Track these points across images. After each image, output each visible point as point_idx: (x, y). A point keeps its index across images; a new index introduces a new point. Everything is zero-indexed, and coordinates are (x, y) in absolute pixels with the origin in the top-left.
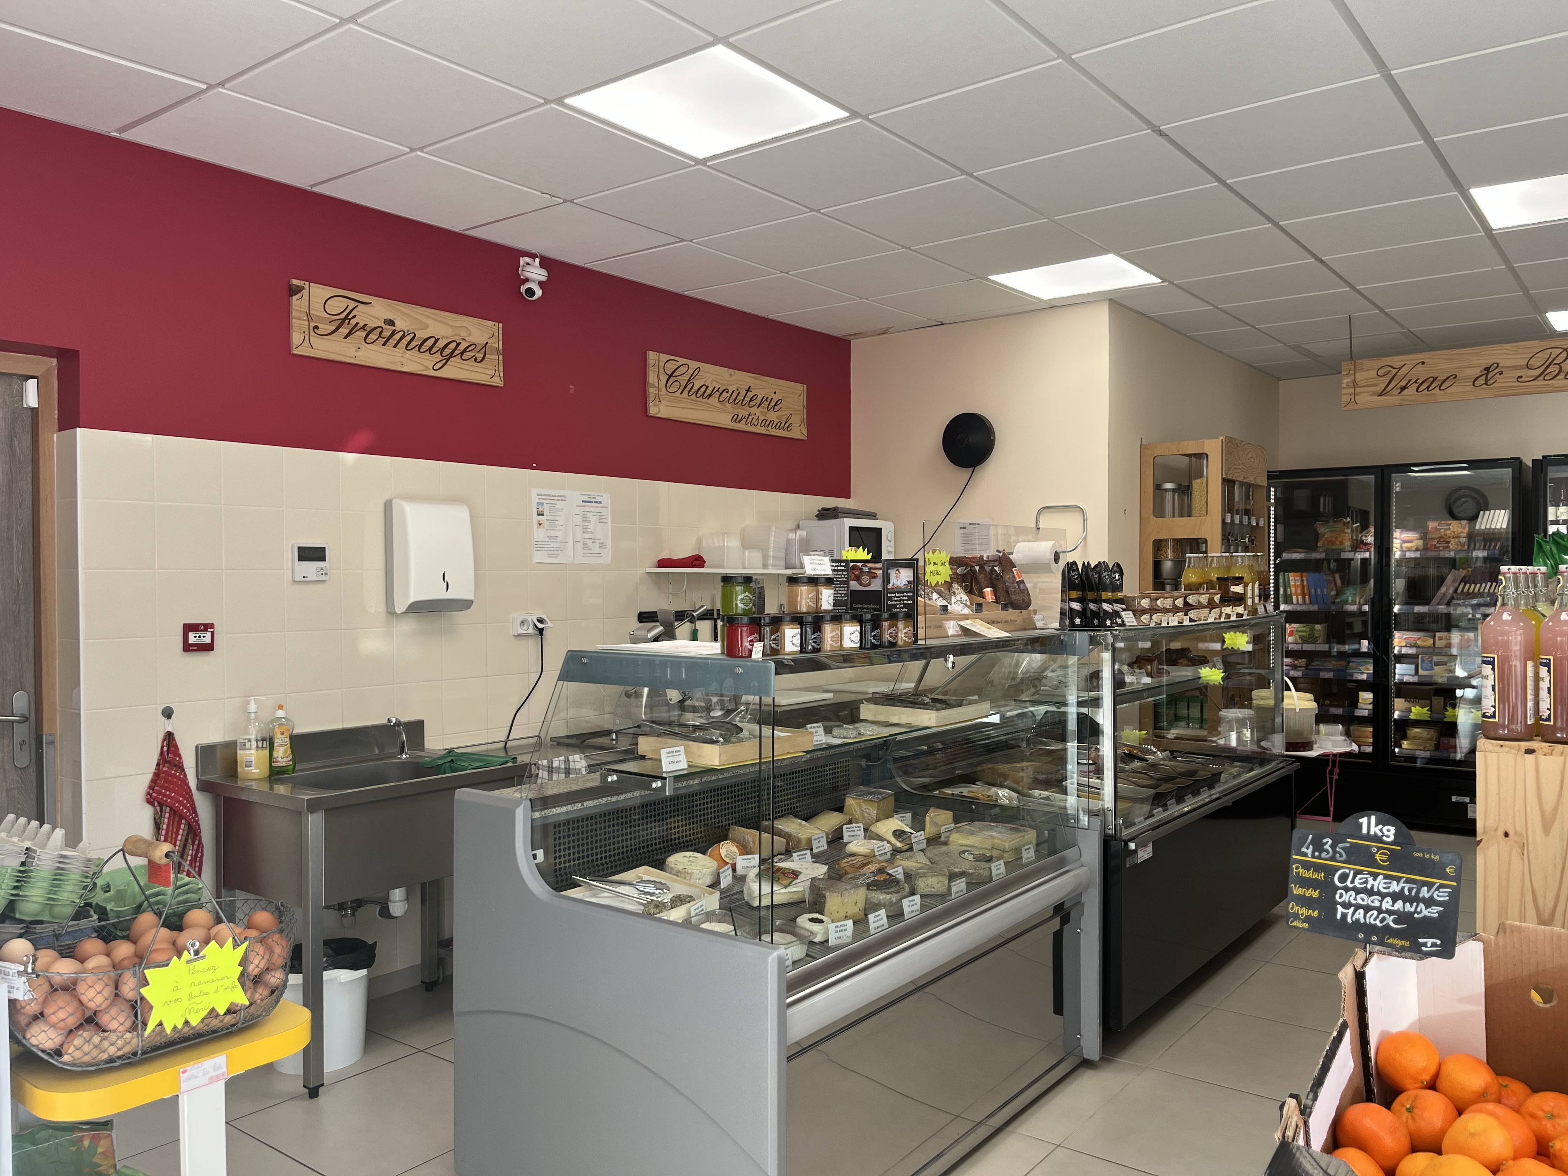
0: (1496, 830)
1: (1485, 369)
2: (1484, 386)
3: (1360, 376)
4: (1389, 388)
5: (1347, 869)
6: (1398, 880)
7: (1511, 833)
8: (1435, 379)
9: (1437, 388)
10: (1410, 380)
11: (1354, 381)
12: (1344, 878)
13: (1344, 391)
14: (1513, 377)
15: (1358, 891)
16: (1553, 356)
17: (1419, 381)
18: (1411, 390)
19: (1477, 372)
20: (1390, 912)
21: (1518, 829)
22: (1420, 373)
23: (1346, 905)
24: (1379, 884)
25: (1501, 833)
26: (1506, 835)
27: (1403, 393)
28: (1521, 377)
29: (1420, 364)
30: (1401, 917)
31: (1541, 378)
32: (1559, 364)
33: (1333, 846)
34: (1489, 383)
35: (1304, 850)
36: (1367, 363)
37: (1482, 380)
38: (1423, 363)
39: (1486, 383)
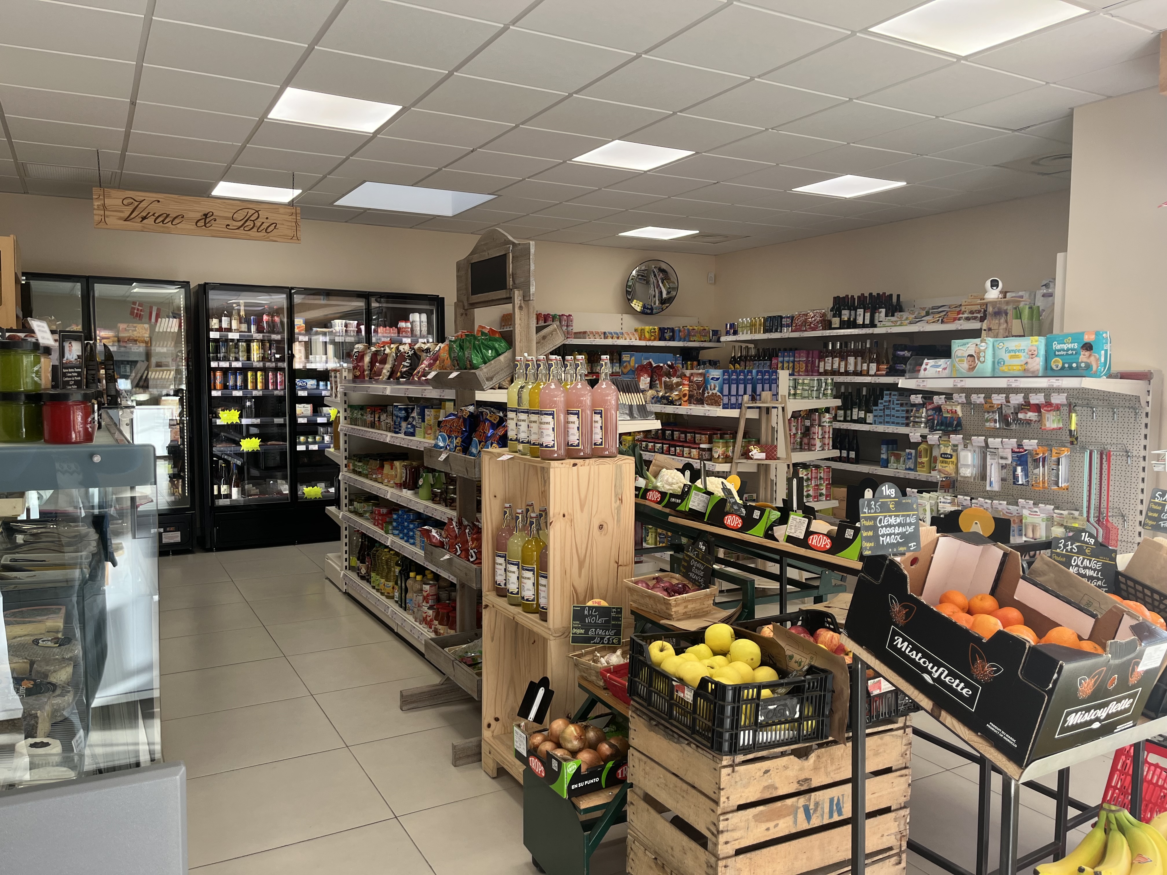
0: (559, 514)
1: (204, 215)
2: (204, 227)
3: (108, 201)
4: (132, 216)
5: (881, 516)
6: (898, 516)
7: (566, 515)
8: (168, 215)
9: (170, 223)
10: (149, 213)
11: (104, 205)
12: (880, 521)
13: (95, 212)
14: (224, 224)
15: (886, 526)
16: (249, 215)
17: (156, 215)
18: (150, 221)
19: (199, 216)
20: (898, 534)
21: (569, 511)
22: (157, 209)
23: (883, 536)
24: (892, 521)
25: (562, 515)
26: (564, 516)
27: (144, 221)
28: (228, 225)
29: (156, 202)
30: (903, 535)
31: (242, 228)
32: (253, 221)
33: (875, 505)
34: (208, 225)
35: (864, 510)
36: (114, 193)
37: (201, 223)
38: (159, 201)
39: (205, 225)
